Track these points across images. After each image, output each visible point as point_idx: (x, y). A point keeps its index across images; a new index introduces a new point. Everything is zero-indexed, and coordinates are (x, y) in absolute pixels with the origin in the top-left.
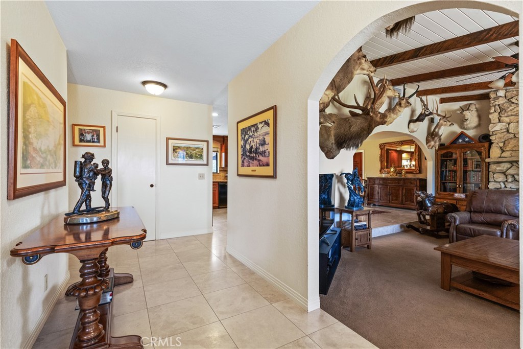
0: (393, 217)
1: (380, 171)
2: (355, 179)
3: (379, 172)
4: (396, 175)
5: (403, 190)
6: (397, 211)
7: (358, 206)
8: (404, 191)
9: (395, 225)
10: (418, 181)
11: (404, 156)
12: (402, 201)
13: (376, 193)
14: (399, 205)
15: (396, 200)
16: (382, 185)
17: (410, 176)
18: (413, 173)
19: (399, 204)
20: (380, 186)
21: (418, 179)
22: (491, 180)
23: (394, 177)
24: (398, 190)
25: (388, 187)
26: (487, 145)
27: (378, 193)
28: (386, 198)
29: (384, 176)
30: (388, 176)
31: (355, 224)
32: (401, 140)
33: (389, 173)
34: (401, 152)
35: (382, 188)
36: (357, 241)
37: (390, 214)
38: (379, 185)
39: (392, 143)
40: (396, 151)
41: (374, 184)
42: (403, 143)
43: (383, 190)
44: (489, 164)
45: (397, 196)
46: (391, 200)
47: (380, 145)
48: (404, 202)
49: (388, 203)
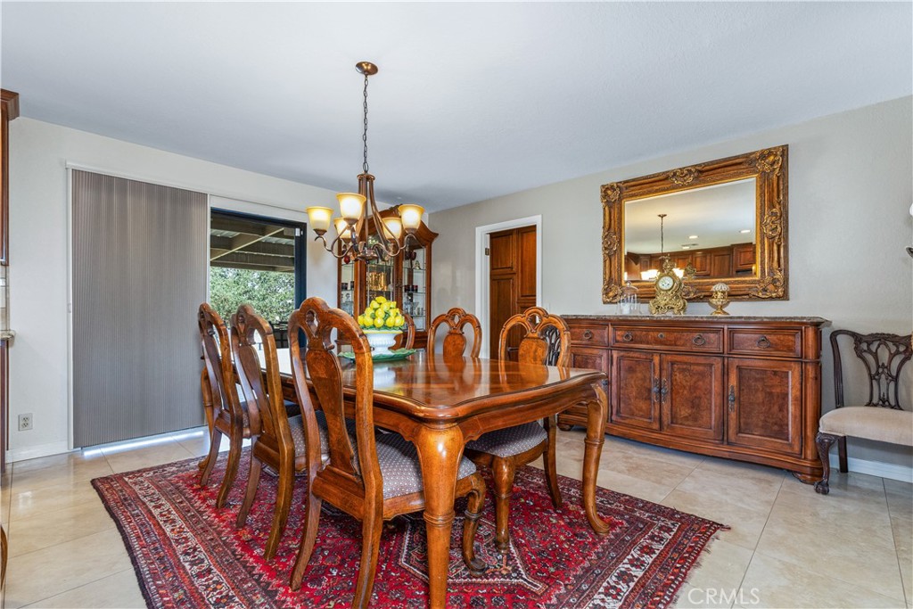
1: (606, 292)
4: (685, 307)
8: (733, 383)
10: (810, 333)
14: (706, 445)
15: (694, 418)
16: (626, 349)
20: (615, 354)
24: (704, 375)
25: (656, 359)
27: (608, 386)
28: (643, 405)
29: (625, 310)
35: (624, 364)
41: (590, 346)
42: (702, 172)
43: (630, 369)
45: (698, 404)
46: (666, 419)
47: (606, 190)
48: (732, 431)
49: (652, 431)
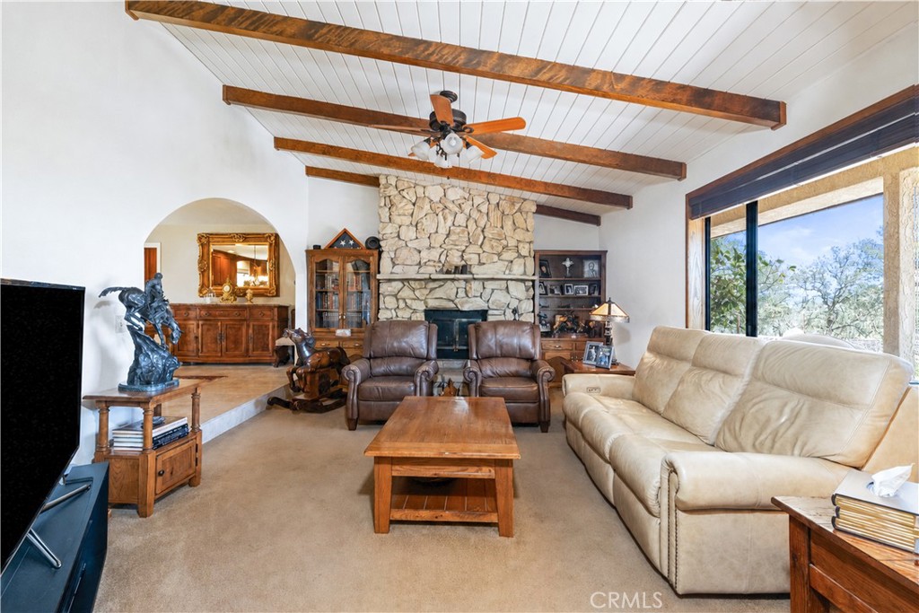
0: (235, 385)
1: (200, 291)
2: (155, 305)
3: (197, 293)
4: (235, 300)
5: (248, 326)
6: (239, 372)
7: (161, 379)
8: (251, 331)
9: (244, 405)
10: (276, 309)
11: (241, 265)
12: (247, 350)
13: (192, 337)
14: (241, 360)
15: (236, 349)
16: (206, 320)
17: (259, 301)
18: (267, 296)
19: (243, 356)
20: (201, 323)
21: (275, 307)
22: (382, 306)
23: (229, 303)
24: (240, 329)
25: (219, 324)
26: (376, 252)
27: (197, 338)
28: (213, 346)
29: (208, 300)
30: (217, 301)
31: (156, 432)
32: (244, 232)
33: (219, 295)
34: (234, 258)
35: (205, 327)
36: (160, 479)
37: (228, 380)
38: (195, 319)
39: (227, 234)
40: (226, 254)
41: (188, 319)
42: (246, 238)
43: (208, 330)
44: (379, 283)
45: (237, 342)
46: (224, 350)
47: (200, 238)
48: (250, 351)
49: (218, 357)
